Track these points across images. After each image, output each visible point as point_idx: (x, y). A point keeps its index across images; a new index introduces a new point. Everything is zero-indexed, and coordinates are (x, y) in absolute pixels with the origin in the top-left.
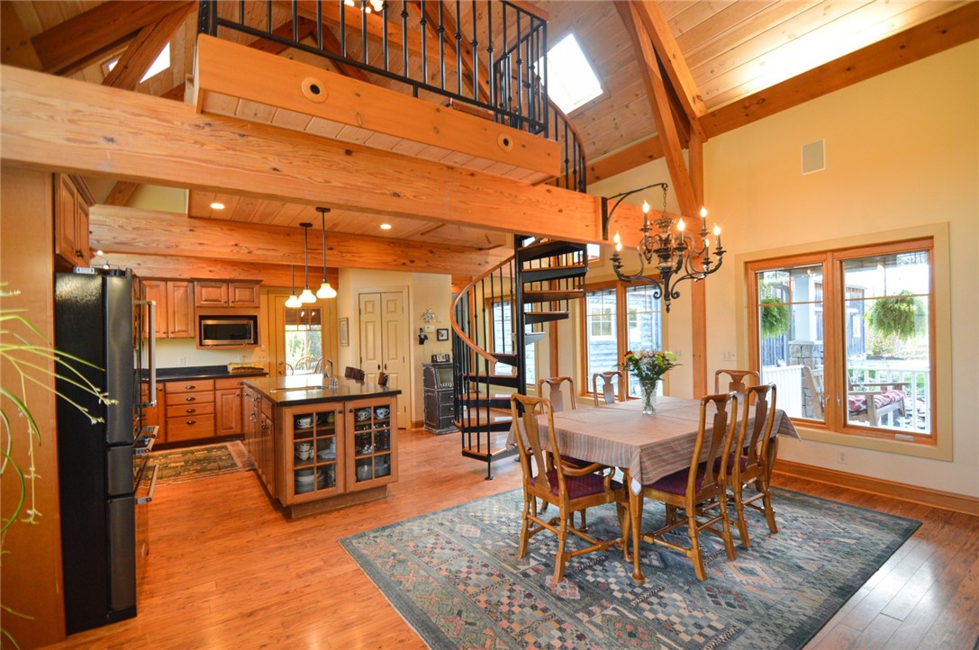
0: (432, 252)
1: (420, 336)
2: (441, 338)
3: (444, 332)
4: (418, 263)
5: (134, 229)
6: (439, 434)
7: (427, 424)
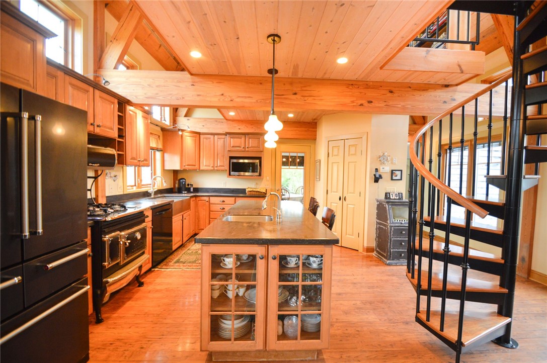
0: (391, 92)
1: (375, 175)
2: (394, 178)
3: (398, 173)
4: (376, 104)
5: (157, 86)
6: (389, 265)
7: (377, 251)
